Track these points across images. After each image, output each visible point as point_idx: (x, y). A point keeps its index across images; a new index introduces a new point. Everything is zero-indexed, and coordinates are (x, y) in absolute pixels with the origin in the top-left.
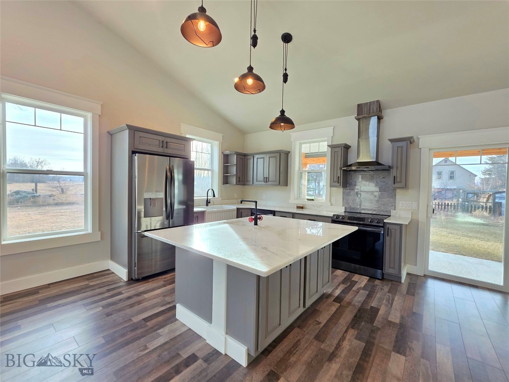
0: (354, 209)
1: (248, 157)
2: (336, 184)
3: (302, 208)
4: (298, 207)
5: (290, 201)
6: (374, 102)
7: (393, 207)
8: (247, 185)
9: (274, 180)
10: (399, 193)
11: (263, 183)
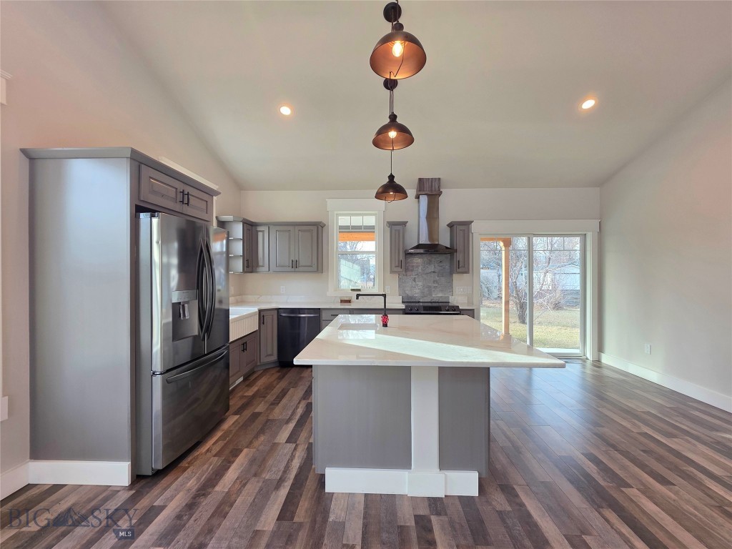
0: (411, 298)
1: (259, 228)
2: (399, 269)
3: (349, 301)
4: (342, 301)
5: (329, 294)
6: (436, 179)
7: (451, 293)
8: (256, 272)
9: (309, 264)
10: (456, 278)
11: (290, 269)
